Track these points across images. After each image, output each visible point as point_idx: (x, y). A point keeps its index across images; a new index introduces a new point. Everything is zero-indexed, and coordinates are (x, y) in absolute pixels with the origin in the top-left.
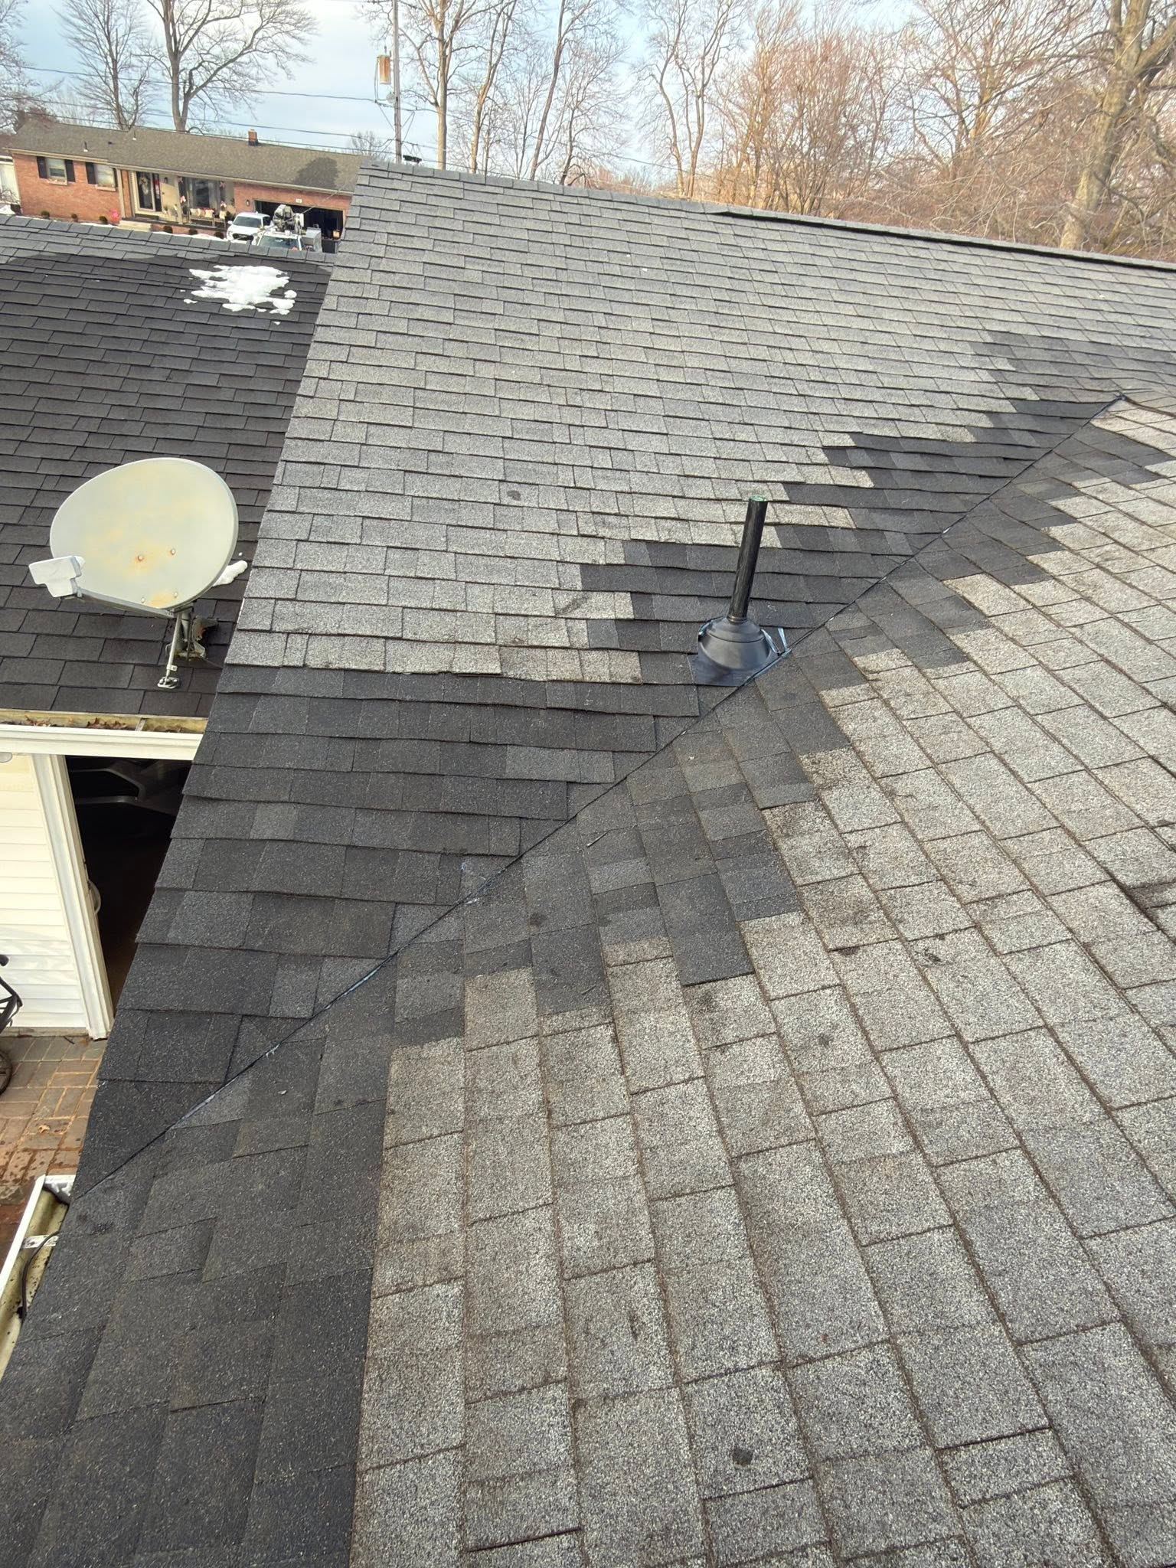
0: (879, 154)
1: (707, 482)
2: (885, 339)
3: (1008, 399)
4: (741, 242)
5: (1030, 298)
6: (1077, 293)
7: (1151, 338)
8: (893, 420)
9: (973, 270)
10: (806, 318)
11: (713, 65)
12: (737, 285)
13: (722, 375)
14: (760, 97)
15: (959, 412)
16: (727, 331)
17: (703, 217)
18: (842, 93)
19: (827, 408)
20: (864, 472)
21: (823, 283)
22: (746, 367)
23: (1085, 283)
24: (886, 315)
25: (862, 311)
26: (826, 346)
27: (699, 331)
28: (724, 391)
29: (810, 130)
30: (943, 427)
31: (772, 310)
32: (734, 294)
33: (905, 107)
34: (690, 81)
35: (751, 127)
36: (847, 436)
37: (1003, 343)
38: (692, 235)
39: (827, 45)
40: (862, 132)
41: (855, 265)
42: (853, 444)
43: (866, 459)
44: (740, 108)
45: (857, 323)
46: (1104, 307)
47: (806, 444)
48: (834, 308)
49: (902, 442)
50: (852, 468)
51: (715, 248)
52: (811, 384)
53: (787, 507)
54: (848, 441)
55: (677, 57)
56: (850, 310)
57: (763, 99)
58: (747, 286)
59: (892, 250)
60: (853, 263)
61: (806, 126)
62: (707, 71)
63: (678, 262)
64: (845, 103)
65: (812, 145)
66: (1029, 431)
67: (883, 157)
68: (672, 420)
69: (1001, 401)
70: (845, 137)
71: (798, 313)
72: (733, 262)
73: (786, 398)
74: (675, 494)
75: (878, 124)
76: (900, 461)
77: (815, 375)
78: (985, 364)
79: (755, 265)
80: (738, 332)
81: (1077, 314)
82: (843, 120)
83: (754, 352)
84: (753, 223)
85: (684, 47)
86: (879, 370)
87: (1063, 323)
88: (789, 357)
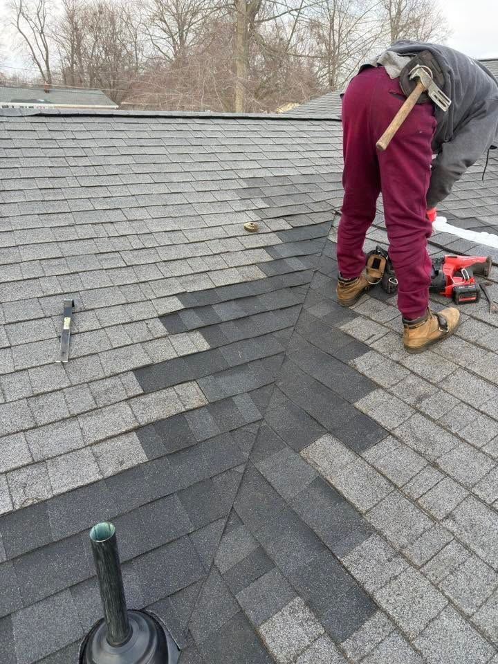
0: (140, 57)
1: (59, 395)
2: (178, 199)
3: (274, 232)
4: (54, 135)
5: (257, 149)
6: (282, 141)
7: (331, 165)
8: (205, 272)
9: (218, 135)
10: (117, 192)
11: (44, 17)
12: (57, 173)
13: (56, 262)
14: (73, 33)
15: (247, 252)
16: (55, 216)
17: (22, 120)
18: (114, 29)
19: (152, 274)
20: (198, 333)
21: (123, 160)
22: (78, 248)
23: (283, 135)
24: (175, 178)
25: (156, 178)
26: (138, 214)
27: (32, 222)
28: (61, 279)
29: (103, 47)
30: (241, 269)
31: (90, 189)
32: (56, 181)
33: (146, 34)
34: (34, 26)
35: (73, 47)
36: (176, 299)
37: (254, 187)
38: (14, 135)
39: (100, 6)
40: (129, 47)
41: (143, 142)
42: (183, 307)
43: (195, 320)
44: (65, 38)
45: (155, 189)
46: (299, 148)
47: (145, 317)
48: (135, 179)
49: (218, 292)
50: (188, 331)
51: (35, 144)
52: (135, 253)
53: (143, 399)
54: (177, 305)
55: (23, 14)
56: (147, 179)
57: (75, 33)
58: (65, 172)
59: (164, 127)
60: (141, 141)
61: (101, 45)
62: (42, 20)
63: (5, 160)
64: (117, 34)
65: (107, 54)
66: (297, 256)
67: (142, 58)
68: (13, 327)
69: (270, 235)
70: (121, 50)
71: (110, 188)
72: (51, 153)
73: (117, 272)
74: (26, 426)
75: (135, 43)
76: (224, 313)
77: (136, 244)
78: (248, 206)
79: (70, 153)
80: (64, 215)
81: (288, 156)
82: (118, 42)
83: (82, 232)
84: (62, 120)
85: (26, 9)
86: (182, 228)
87: (282, 164)
88: (111, 230)
